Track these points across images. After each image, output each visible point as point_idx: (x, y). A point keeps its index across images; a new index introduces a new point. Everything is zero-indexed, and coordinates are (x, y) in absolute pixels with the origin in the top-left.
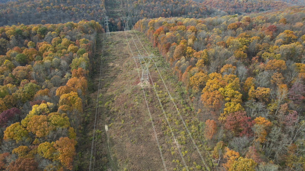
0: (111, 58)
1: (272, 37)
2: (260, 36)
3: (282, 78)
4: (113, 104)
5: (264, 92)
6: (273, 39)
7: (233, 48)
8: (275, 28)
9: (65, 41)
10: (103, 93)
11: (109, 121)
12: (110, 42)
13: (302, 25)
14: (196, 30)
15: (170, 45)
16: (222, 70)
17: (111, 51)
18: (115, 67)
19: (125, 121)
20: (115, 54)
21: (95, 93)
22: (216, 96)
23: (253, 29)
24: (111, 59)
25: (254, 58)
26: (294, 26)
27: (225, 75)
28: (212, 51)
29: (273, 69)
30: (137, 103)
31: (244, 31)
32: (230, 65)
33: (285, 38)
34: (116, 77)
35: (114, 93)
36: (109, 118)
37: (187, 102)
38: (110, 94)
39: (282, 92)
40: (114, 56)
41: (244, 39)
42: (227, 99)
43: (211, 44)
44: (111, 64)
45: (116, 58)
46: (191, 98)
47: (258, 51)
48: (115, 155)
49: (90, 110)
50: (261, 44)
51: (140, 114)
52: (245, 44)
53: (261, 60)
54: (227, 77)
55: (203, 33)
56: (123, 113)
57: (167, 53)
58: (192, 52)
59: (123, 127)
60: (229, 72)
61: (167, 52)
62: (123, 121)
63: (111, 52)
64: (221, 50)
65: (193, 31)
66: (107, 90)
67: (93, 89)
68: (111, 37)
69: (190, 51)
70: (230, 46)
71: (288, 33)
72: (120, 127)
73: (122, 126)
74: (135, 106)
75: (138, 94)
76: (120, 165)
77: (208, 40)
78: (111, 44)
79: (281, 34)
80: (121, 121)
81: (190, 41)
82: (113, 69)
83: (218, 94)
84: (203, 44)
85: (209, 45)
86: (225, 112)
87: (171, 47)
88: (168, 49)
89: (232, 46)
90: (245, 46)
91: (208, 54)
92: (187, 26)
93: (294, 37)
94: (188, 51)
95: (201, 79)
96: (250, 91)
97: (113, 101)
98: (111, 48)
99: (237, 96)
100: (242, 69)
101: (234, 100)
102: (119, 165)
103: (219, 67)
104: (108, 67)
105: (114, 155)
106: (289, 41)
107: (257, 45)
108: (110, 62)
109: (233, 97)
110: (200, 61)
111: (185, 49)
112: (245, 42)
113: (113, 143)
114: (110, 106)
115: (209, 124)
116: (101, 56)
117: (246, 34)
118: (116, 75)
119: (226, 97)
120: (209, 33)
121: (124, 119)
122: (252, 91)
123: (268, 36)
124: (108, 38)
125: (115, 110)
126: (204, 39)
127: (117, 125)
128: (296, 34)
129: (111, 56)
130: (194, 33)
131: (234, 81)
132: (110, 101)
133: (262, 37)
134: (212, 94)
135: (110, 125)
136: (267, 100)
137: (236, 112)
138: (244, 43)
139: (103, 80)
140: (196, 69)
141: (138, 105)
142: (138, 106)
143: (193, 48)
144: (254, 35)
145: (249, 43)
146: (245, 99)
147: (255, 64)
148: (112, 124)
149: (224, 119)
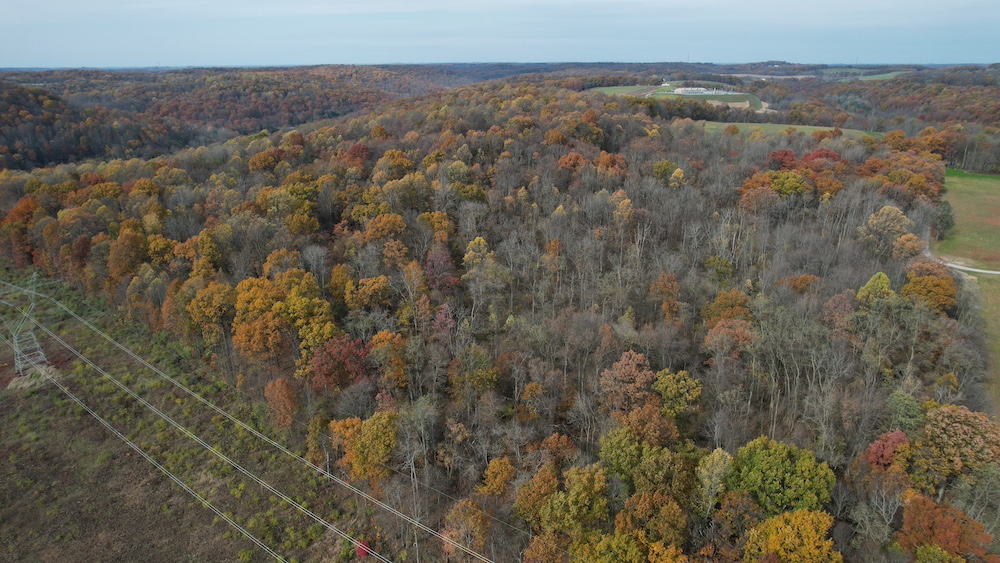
1: (364, 170)
2: (337, 173)
3: (405, 249)
5: (376, 286)
6: (366, 176)
7: (280, 214)
8: (366, 149)
13: (417, 135)
14: (157, 190)
15: (86, 244)
16: (267, 268)
22: (271, 324)
23: (316, 161)
25: (338, 227)
26: (403, 141)
27: (277, 276)
28: (224, 229)
29: (380, 238)
30: (32, 436)
31: (294, 168)
32: (283, 250)
33: (390, 169)
39: (412, 273)
41: (299, 186)
42: (299, 322)
43: (217, 216)
47: (342, 207)
50: (344, 190)
52: (306, 199)
53: (354, 225)
54: (282, 279)
55: (185, 191)
58: (167, 249)
60: (282, 266)
64: (247, 223)
65: (149, 194)
69: (162, 246)
70: (269, 210)
71: (392, 156)
77: (204, 209)
79: (381, 162)
81: (151, 220)
83: (274, 317)
84: (192, 220)
85: (210, 219)
86: (304, 353)
89: (274, 208)
90: (307, 202)
91: (214, 239)
92: (124, 184)
93: (407, 163)
94: (152, 246)
95: (217, 300)
96: (347, 292)
99: (321, 310)
100: (315, 253)
101: (316, 320)
103: (257, 266)
106: (400, 172)
107: (335, 193)
109: (311, 314)
110: (200, 264)
111: (142, 246)
112: (305, 193)
115: (275, 389)
117: (303, 174)
119: (294, 320)
120: (202, 190)
122: (352, 292)
123: (354, 169)
126: (190, 206)
128: (412, 156)
130: (154, 198)
131: (303, 282)
133: (341, 175)
134: (258, 324)
136: (390, 302)
137: (327, 340)
138: (304, 196)
140: (195, 279)
143: (165, 235)
144: (323, 172)
145: (316, 193)
146: (340, 314)
147: (344, 238)
149: (308, 369)
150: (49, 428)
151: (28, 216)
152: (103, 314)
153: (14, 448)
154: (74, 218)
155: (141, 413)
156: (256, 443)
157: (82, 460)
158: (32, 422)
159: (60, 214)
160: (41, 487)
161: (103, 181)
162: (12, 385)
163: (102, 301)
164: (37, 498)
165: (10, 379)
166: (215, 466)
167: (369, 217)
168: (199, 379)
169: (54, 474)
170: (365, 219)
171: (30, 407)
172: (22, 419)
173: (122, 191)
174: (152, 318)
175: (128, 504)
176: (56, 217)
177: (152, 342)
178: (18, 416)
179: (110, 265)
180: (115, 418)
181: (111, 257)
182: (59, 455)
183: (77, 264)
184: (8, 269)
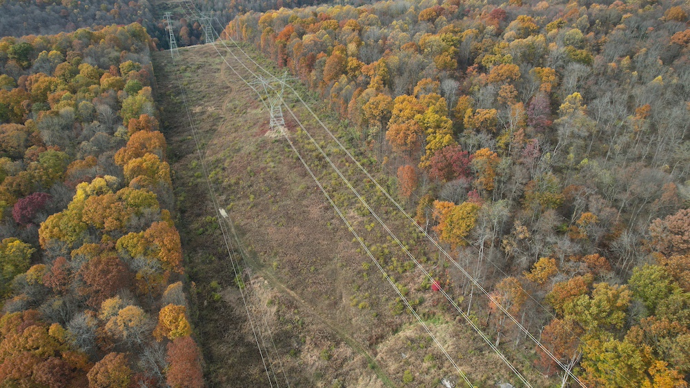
0: (194, 97)
1: (498, 29)
2: (479, 29)
3: (516, 93)
4: (226, 173)
5: (487, 116)
6: (499, 33)
7: (432, 54)
8: (503, 12)
9: (86, 68)
10: (198, 159)
11: (226, 200)
12: (184, 67)
13: (547, 5)
14: (359, 28)
15: (313, 58)
16: (416, 89)
17: (189, 83)
18: (208, 113)
19: (255, 195)
20: (200, 90)
21: (183, 162)
22: (412, 128)
23: (465, 18)
24: (194, 99)
25: (470, 68)
26: (533, 9)
27: (421, 96)
28: (394, 60)
29: (499, 81)
30: (272, 164)
31: (449, 22)
32: (429, 79)
33: (519, 30)
34: (215, 130)
35: (220, 155)
36: (224, 197)
37: (362, 151)
38: (212, 159)
39: (517, 112)
40: (199, 92)
41: (450, 35)
42: (430, 130)
43: (391, 50)
44: (198, 109)
45: (204, 97)
46: (369, 143)
47: (476, 55)
48: (252, 249)
49: (182, 190)
50: (481, 41)
51: (281, 180)
52: (452, 45)
53: (482, 69)
54: (425, 98)
55: (375, 31)
56: (249, 183)
57: (311, 74)
58: (358, 68)
59: (255, 206)
60: (426, 90)
61: (311, 71)
62: (252, 196)
63: (192, 86)
64: (410, 57)
65: (354, 30)
66: (204, 153)
67: (176, 155)
68: (182, 57)
69: (355, 65)
70: (426, 50)
71: (523, 20)
72: (249, 207)
73: (252, 204)
74: (268, 169)
75: (270, 149)
76: (265, 261)
77: (385, 44)
78: (186, 70)
79: (513, 23)
80: (248, 197)
81: (352, 47)
82: (204, 117)
83: (415, 125)
84: (376, 51)
85: (387, 51)
86: (428, 152)
87: (317, 61)
88: (310, 66)
89: (429, 49)
90: (453, 47)
91: (387, 65)
92: (341, 22)
93: (533, 26)
94: (349, 64)
95: (381, 106)
96: (466, 116)
97: (224, 169)
98: (188, 79)
99: (446, 125)
100: (450, 85)
101: (441, 131)
102: (262, 261)
103: (410, 87)
104: (193, 115)
105: (250, 248)
106: (526, 33)
107: (474, 44)
108: (194, 106)
109: (438, 127)
110: (375, 80)
111: (344, 63)
112: (453, 41)
113: (242, 232)
114: (220, 177)
115: (404, 171)
116: (170, 95)
117: (454, 27)
118: (214, 127)
119: (427, 128)
120: (386, 31)
121: (254, 193)
122: (469, 117)
123: (492, 27)
124: (175, 60)
125: (233, 181)
126: (376, 41)
127: (243, 205)
128: (538, 21)
129: (193, 95)
130: (356, 33)
131: (438, 104)
132: (218, 170)
133: (481, 30)
134: (404, 126)
135: (229, 207)
136: (494, 129)
137: (445, 146)
138: (452, 43)
139: (190, 137)
140: (370, 90)
141: (274, 167)
142: (276, 169)
143: (358, 58)
144: (468, 27)
145: (460, 42)
146: (458, 130)
147: (472, 77)
148: (232, 204)
149: (428, 163)
150: (280, 162)
151: (288, 37)
152: (316, 102)
153: (264, 169)
154: (311, 41)
155: (326, 166)
156: (386, 201)
157: (293, 185)
158: (273, 157)
159: (304, 37)
160: (272, 194)
161: (329, 19)
162: (267, 134)
163: (317, 94)
164: (270, 199)
165: (267, 131)
166: (360, 208)
167: (494, 64)
168: (361, 154)
169: (279, 188)
170: (491, 65)
171: (273, 149)
172: (269, 155)
173: (339, 27)
174: (342, 110)
175: (311, 216)
176: (301, 39)
177: (339, 125)
178: (267, 152)
179: (325, 73)
180: (312, 165)
181: (326, 68)
182: (283, 179)
183: (308, 70)
184: (274, 67)
